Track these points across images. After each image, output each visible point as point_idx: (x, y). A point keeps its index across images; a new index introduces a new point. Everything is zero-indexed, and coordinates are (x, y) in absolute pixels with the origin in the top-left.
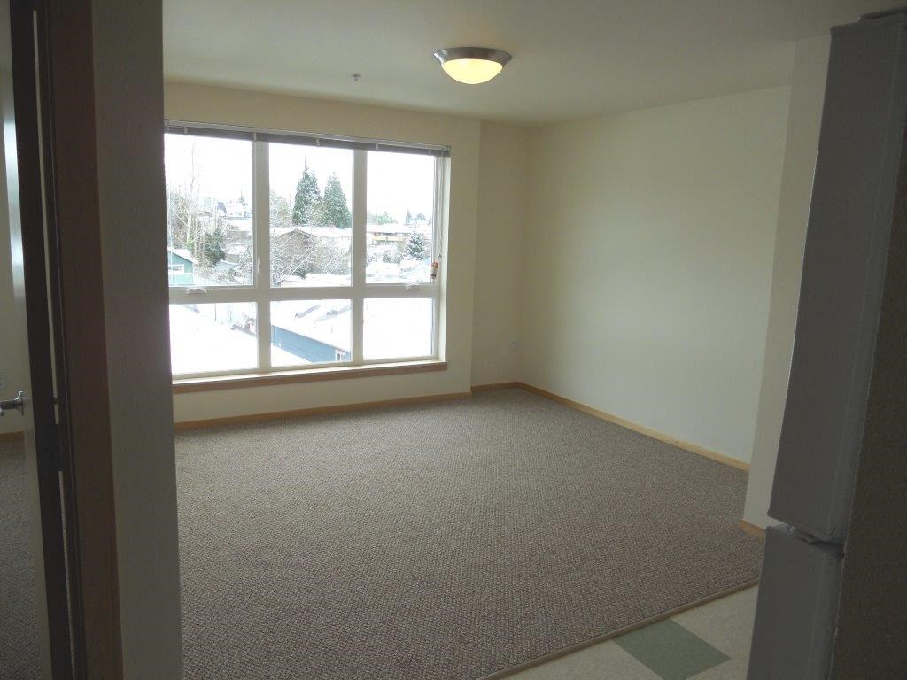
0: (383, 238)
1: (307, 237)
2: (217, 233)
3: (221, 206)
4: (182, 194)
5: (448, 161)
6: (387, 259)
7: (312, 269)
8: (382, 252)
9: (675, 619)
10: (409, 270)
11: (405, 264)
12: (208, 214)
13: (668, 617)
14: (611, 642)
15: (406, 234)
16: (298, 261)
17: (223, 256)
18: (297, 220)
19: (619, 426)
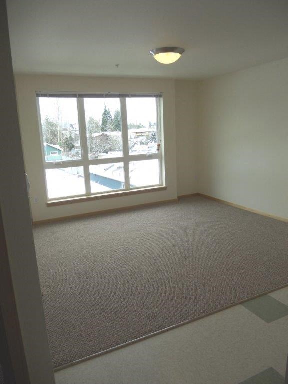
0: (140, 135)
1: (108, 137)
2: (71, 137)
3: (72, 126)
4: (55, 122)
5: (162, 99)
6: (142, 143)
7: (111, 150)
8: (140, 141)
9: (269, 295)
10: (151, 147)
11: (150, 145)
12: (66, 130)
13: (266, 294)
14: (240, 305)
15: (149, 132)
16: (105, 147)
17: (74, 147)
18: (103, 130)
19: (243, 210)
